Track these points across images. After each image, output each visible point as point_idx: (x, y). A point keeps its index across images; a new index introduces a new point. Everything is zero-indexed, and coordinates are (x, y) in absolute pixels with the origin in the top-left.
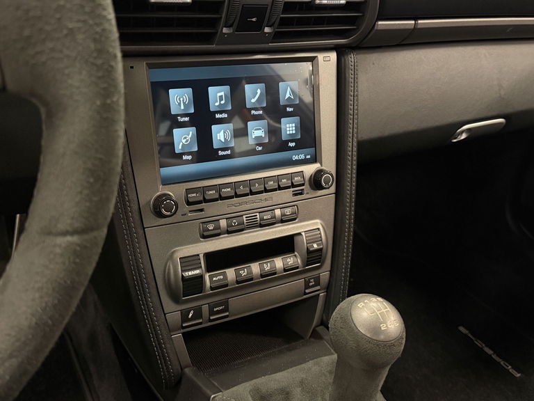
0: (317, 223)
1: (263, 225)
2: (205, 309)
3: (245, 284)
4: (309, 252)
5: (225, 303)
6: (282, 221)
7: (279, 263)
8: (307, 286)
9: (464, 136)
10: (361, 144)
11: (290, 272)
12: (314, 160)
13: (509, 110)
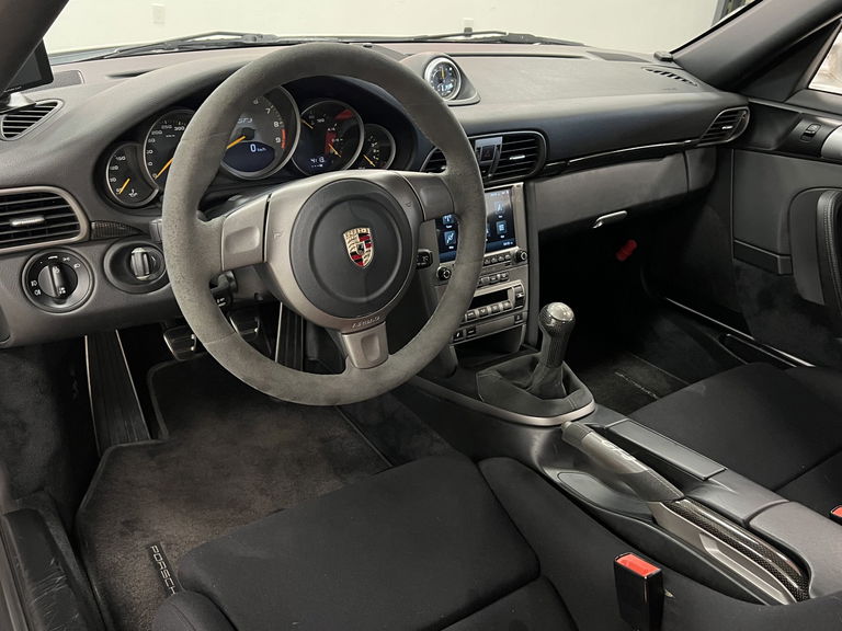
0: (518, 282)
1: (491, 284)
2: (465, 331)
3: (484, 318)
4: (517, 299)
5: (474, 329)
6: (501, 281)
7: (501, 305)
8: (516, 318)
9: (600, 224)
10: (540, 234)
11: (507, 311)
12: (514, 245)
13: (627, 206)
